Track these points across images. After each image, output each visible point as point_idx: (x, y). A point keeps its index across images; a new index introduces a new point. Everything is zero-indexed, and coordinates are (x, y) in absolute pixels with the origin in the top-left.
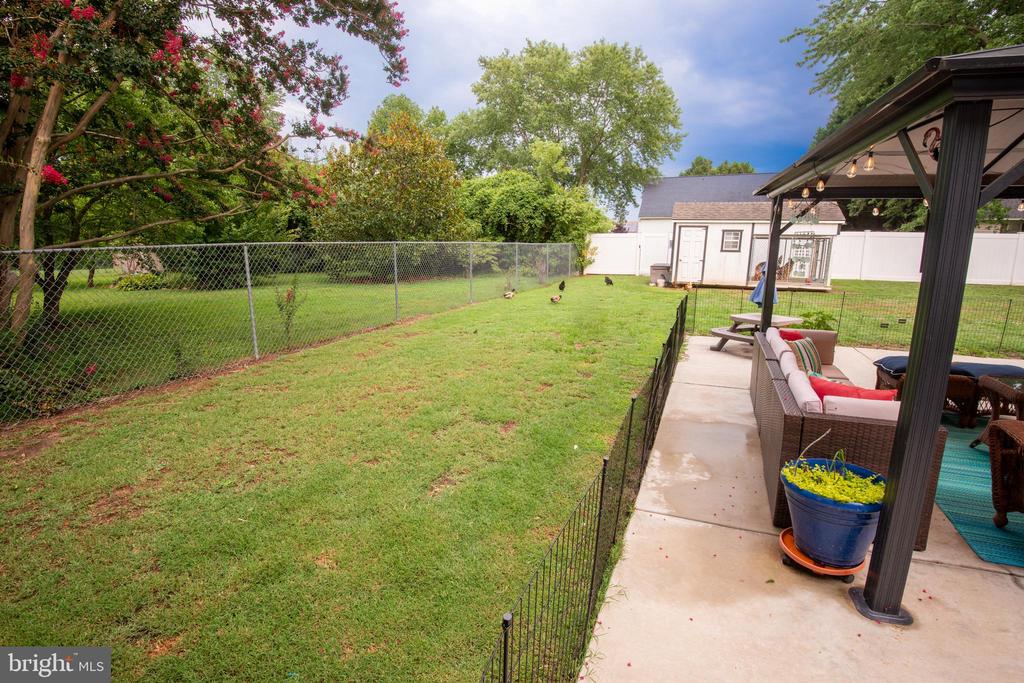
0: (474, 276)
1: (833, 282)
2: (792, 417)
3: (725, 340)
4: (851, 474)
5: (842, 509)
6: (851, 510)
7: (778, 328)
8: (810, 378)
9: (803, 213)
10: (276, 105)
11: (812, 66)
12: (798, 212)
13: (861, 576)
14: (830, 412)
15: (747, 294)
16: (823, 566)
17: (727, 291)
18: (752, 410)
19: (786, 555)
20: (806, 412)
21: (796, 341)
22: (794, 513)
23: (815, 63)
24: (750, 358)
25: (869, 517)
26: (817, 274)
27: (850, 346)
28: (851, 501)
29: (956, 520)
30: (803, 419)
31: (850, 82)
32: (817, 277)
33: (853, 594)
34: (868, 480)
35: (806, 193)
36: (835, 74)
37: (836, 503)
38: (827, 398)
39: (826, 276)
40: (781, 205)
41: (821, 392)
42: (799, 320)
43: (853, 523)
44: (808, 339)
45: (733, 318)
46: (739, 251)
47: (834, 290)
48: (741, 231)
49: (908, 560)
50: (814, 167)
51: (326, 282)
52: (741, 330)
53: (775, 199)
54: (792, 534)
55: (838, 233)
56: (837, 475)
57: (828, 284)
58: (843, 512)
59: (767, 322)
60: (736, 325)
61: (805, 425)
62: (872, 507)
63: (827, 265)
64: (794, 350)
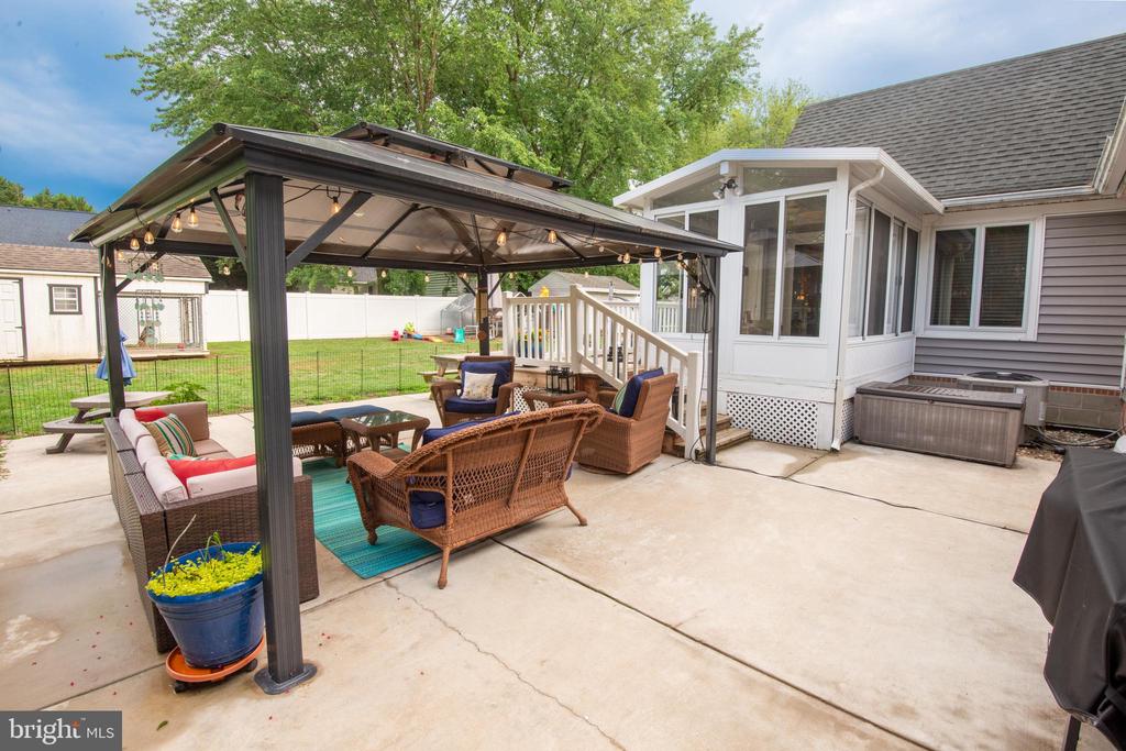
1: (211, 345)
2: (150, 516)
3: (68, 435)
4: (231, 554)
5: (225, 597)
6: (233, 594)
7: (134, 408)
8: (169, 462)
9: (143, 269)
11: (150, 99)
12: (136, 266)
13: (261, 656)
14: (197, 495)
15: (93, 370)
16: (222, 669)
17: (71, 367)
18: (116, 519)
19: (178, 681)
20: (168, 504)
21: (157, 421)
22: (175, 628)
23: (155, 96)
24: (105, 453)
25: (254, 592)
26: (191, 338)
27: (234, 413)
28: (230, 585)
29: (340, 554)
30: (165, 513)
31: (199, 129)
32: (191, 341)
33: (259, 678)
34: (248, 554)
35: (135, 244)
36: (180, 115)
37: (216, 594)
38: (190, 480)
39: (201, 340)
40: (111, 257)
41: (183, 474)
42: (163, 394)
43: (239, 607)
44: (172, 415)
45: (74, 405)
46: (80, 313)
47: (212, 354)
48: (78, 286)
49: (297, 614)
50: (137, 215)
52: (91, 419)
53: (101, 248)
54: (180, 653)
55: (207, 293)
56: (214, 561)
57: (206, 349)
58: (225, 600)
59: (118, 403)
60: (82, 413)
61: (169, 519)
62: (254, 580)
63: (201, 328)
64: (153, 433)
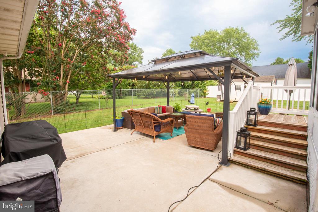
0: (157, 98)
10: (142, 54)
46: (240, 91)
48: (241, 85)
51: (136, 98)
